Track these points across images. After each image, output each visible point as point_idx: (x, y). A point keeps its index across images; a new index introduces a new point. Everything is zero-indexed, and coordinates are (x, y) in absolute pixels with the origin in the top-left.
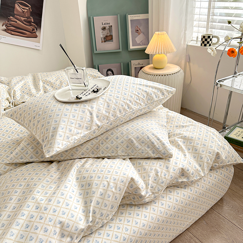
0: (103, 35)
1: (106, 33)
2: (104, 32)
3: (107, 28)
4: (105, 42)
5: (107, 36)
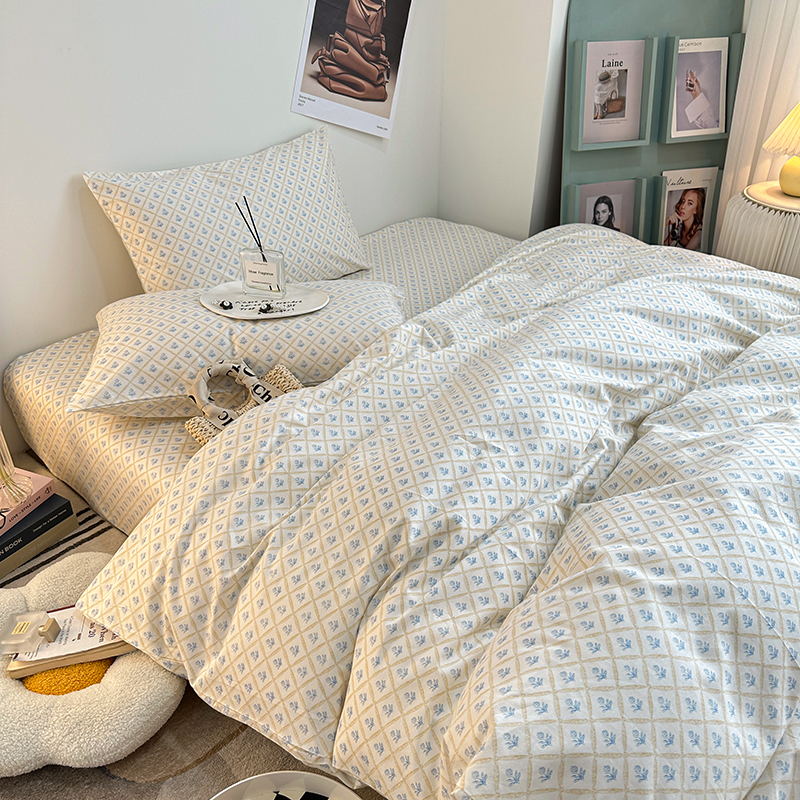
0: (601, 96)
1: (610, 93)
2: (605, 87)
3: (615, 75)
4: (603, 118)
5: (609, 101)
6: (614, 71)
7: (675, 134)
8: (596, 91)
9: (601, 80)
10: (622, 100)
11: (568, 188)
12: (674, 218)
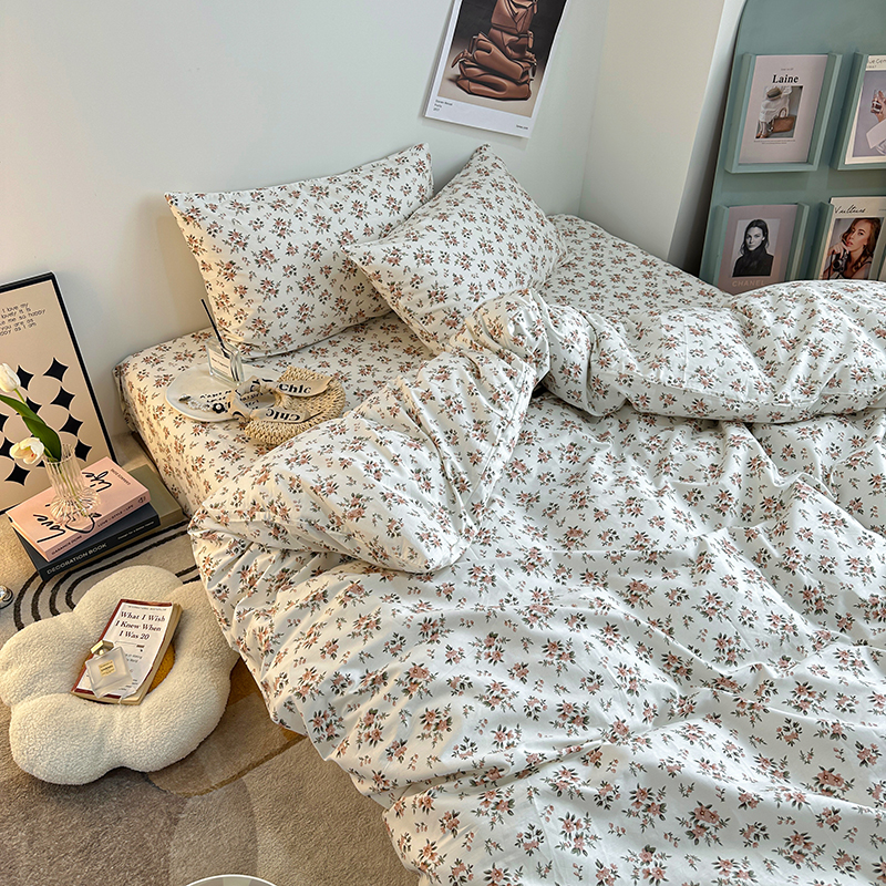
0: (767, 113)
1: (778, 110)
2: (773, 104)
3: (787, 92)
4: (767, 137)
5: (777, 119)
6: (787, 88)
7: (850, 159)
8: (762, 109)
9: (769, 96)
10: (793, 119)
11: (716, 208)
12: (839, 248)
